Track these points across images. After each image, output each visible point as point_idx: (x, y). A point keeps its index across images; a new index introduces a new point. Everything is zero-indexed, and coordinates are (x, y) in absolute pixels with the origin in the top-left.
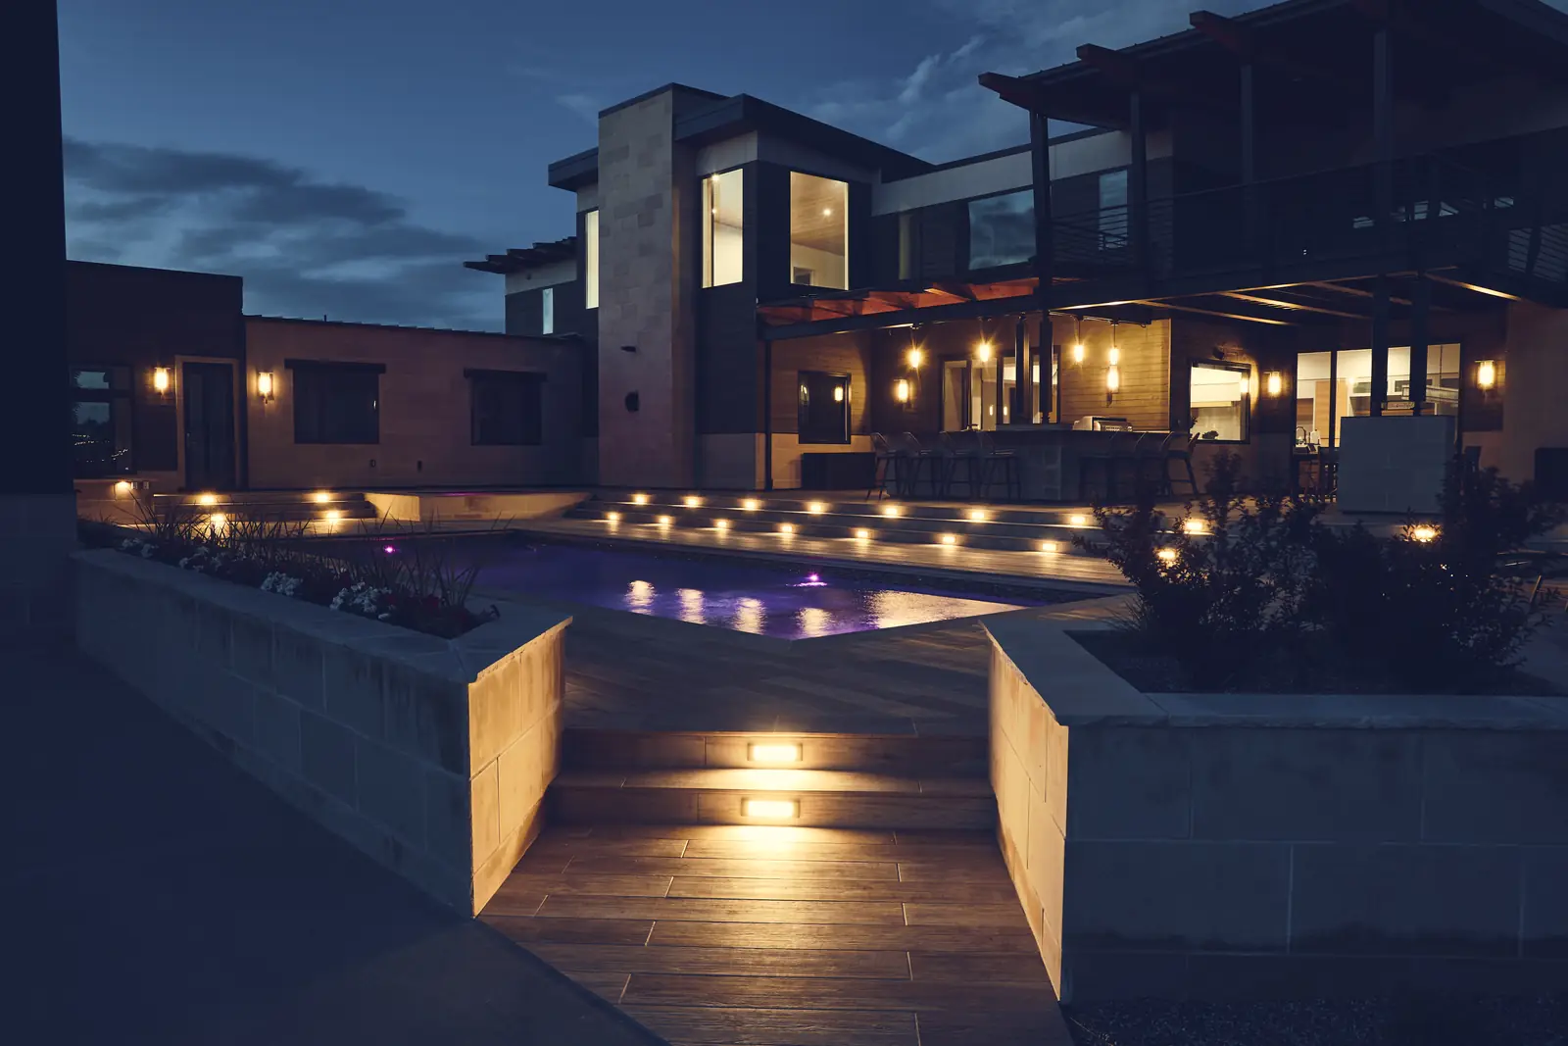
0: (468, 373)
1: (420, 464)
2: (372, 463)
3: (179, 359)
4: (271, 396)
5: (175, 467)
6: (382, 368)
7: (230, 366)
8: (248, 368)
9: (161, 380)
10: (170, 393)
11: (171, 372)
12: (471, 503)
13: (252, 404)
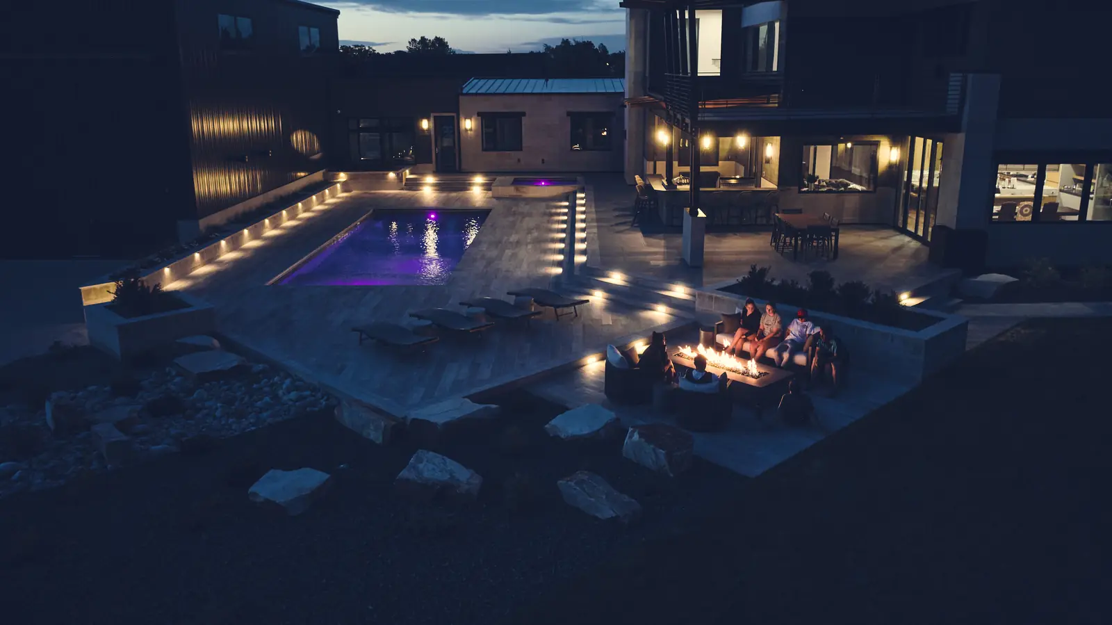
0: (569, 114)
1: (543, 160)
2: (519, 160)
3: (432, 115)
4: (471, 130)
5: (431, 162)
6: (524, 114)
7: (453, 117)
8: (461, 116)
9: (425, 124)
10: (429, 130)
11: (429, 121)
12: (517, 190)
13: (463, 134)
